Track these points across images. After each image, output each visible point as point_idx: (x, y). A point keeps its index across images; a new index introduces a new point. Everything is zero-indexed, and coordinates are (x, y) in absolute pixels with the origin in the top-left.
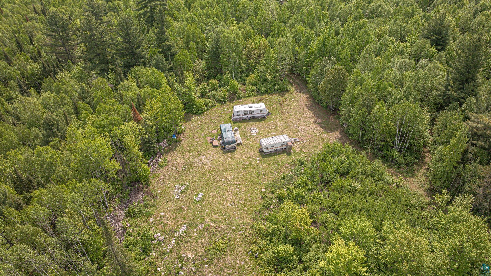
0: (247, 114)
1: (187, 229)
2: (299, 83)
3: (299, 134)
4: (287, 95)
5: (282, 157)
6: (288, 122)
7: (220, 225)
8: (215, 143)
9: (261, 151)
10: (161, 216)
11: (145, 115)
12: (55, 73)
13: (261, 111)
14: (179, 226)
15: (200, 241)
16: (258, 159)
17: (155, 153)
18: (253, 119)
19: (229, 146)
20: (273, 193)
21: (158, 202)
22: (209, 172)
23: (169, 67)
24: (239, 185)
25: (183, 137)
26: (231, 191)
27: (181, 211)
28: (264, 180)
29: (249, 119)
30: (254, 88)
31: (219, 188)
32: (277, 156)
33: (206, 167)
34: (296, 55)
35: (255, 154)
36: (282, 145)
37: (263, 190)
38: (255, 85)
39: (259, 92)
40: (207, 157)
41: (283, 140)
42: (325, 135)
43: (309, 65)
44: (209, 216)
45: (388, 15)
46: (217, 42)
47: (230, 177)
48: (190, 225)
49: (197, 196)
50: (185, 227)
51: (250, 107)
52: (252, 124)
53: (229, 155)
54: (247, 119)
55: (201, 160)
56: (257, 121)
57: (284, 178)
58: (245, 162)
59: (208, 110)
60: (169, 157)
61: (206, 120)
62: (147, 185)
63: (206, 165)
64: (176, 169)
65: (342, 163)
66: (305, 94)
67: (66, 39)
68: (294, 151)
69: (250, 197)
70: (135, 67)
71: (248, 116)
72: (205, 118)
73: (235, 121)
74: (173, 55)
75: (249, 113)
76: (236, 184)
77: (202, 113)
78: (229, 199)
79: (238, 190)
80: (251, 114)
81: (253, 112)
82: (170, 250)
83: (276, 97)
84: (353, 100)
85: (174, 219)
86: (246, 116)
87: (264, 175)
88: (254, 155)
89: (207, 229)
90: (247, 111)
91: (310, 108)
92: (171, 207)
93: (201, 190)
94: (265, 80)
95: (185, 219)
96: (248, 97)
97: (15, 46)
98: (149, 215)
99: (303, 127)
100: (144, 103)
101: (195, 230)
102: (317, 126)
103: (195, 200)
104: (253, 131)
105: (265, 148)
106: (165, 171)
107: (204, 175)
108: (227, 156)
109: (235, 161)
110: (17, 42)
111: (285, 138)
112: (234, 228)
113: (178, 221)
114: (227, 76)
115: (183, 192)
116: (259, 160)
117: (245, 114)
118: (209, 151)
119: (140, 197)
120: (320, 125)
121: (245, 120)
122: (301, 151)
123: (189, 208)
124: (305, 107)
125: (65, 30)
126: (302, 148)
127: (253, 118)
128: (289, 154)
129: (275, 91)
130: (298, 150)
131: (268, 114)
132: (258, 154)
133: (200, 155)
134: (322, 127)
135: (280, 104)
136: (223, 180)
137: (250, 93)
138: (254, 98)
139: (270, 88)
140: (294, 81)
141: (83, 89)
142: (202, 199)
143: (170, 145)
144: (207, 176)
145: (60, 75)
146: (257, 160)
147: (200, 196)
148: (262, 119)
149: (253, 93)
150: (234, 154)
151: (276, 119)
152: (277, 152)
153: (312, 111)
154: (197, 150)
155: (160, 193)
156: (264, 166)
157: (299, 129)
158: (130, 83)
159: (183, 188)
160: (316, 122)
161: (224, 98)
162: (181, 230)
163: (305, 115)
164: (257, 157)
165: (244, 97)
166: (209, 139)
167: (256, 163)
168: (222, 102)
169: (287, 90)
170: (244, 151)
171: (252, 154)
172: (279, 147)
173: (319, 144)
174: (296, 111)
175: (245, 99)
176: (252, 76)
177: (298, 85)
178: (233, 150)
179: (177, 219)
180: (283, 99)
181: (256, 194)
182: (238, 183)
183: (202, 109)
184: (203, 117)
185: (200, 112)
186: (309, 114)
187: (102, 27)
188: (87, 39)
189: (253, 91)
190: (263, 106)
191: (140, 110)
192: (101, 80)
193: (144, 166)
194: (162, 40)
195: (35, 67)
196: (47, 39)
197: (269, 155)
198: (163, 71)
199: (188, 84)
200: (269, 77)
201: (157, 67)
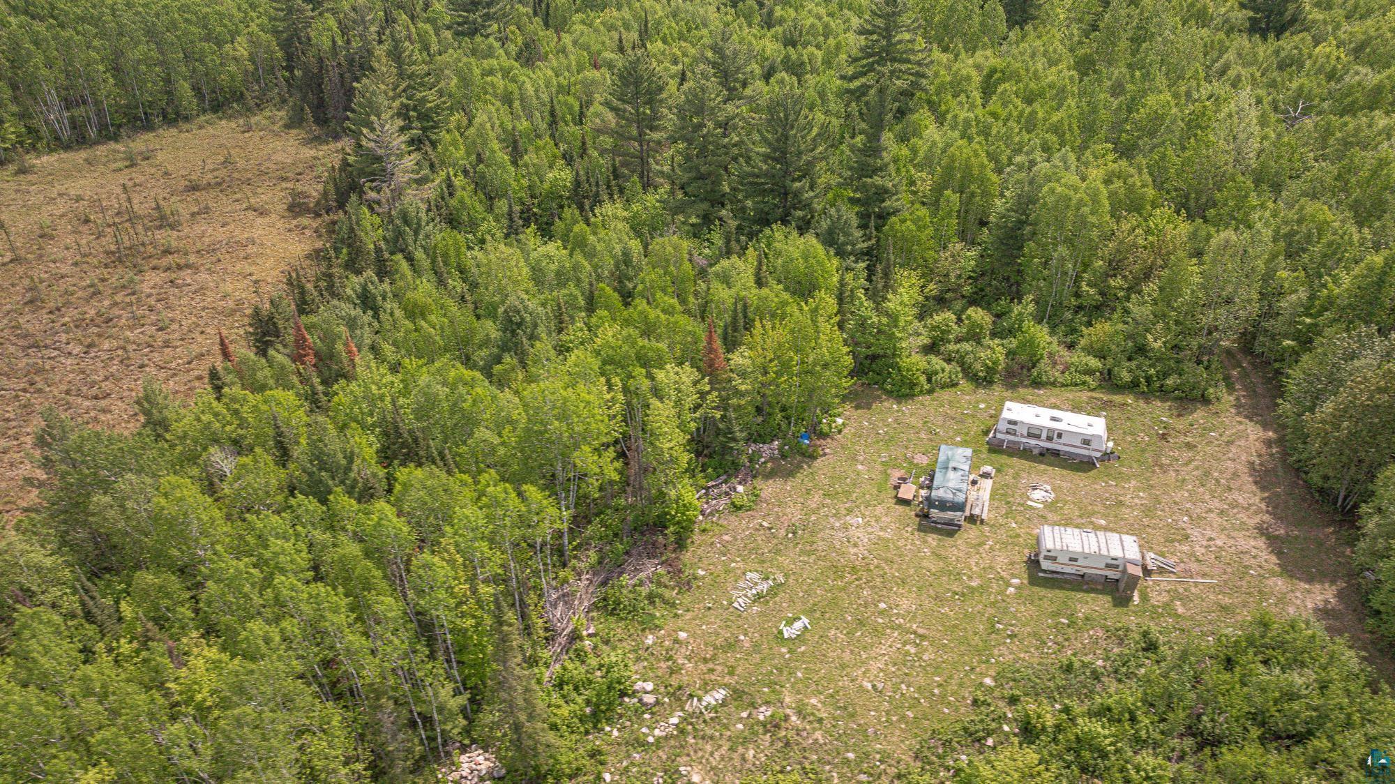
0: (1038, 437)
1: (724, 703)
2: (1260, 389)
3: (1186, 548)
4: (1199, 415)
5: (1098, 604)
6: (1165, 499)
7: (814, 729)
8: (907, 491)
9: (1033, 563)
10: (676, 641)
11: (740, 358)
12: (597, 201)
13: (1086, 442)
14: (707, 687)
15: (741, 750)
16: (1015, 581)
17: (736, 467)
18: (1052, 457)
19: (942, 515)
20: (1013, 701)
21: (687, 599)
22: (853, 568)
23: (862, 246)
24: (923, 637)
25: (829, 446)
26: (890, 645)
27: (731, 645)
28: (1005, 654)
29: (1042, 454)
30: (1094, 363)
31: (861, 623)
32: (1079, 595)
33: (853, 551)
34: (1271, 294)
35: (1012, 563)
36: (1108, 566)
37: (988, 681)
38: (1102, 356)
39: (1109, 381)
40: (868, 524)
41: (1116, 552)
42: (1280, 584)
44: (798, 693)
47: (905, 604)
48: (737, 694)
49: (790, 622)
50: (720, 694)
51: (1054, 419)
52: (1044, 472)
53: (933, 539)
54: (1036, 452)
55: (845, 528)
56: (1064, 468)
57: (1069, 669)
58: (970, 578)
59: (930, 392)
60: (768, 488)
61: (912, 421)
62: (680, 544)
63: (855, 545)
64: (770, 529)
65: (1291, 696)
66: (1265, 426)
67: (647, 124)
68: (1144, 597)
69: (940, 685)
70: (774, 226)
71: (1042, 444)
72: (911, 412)
73: (996, 448)
74: (883, 217)
75: (1044, 436)
76: (915, 633)
77: (911, 396)
78: (875, 666)
79: (913, 650)
80: (1050, 439)
81: (1060, 436)
82: (658, 740)
83: (1160, 411)
85: (705, 660)
86: (1033, 442)
87: (1012, 636)
88: (1008, 564)
89: (773, 726)
90: (1041, 428)
91: (1262, 478)
92: (713, 624)
93: (810, 612)
94: (1141, 350)
95: (731, 673)
96: (1067, 385)
97: (543, 123)
98: (649, 625)
99: (1209, 533)
100: (748, 326)
101: (744, 715)
102: (1261, 543)
103: (781, 632)
104: (1037, 495)
105: (1046, 558)
106: (742, 525)
107: (837, 571)
108: (925, 542)
109: (942, 564)
111: (1123, 548)
112: (851, 755)
113: (711, 671)
114: (1025, 308)
115: (759, 597)
116: (1018, 588)
117: (1030, 435)
118: (879, 510)
119: (651, 568)
120: (1275, 543)
121: (1025, 453)
122: (1166, 605)
123: (756, 647)
124: (1242, 469)
125: (650, 103)
126: (1175, 595)
127: (1056, 453)
128: (1122, 600)
129: (1164, 393)
130: (1157, 599)
131: (1107, 456)
132: (1021, 569)
133: (849, 511)
134: (1279, 554)
135: (1164, 437)
136: (882, 606)
137: (1079, 378)
138: (1085, 396)
139: (1148, 379)
140: (1245, 374)
141: (626, 254)
142: (800, 638)
143: (784, 457)
144: (842, 577)
145: (605, 209)
146: (1009, 585)
147: (798, 625)
148: (1085, 465)
149: (1087, 378)
150: (949, 541)
151: (1128, 479)
152: (1082, 583)
153: (1263, 489)
154: (847, 494)
155: (703, 577)
156: (1024, 611)
157: (1195, 534)
158: (743, 267)
159: (764, 587)
160: (1262, 530)
161: (990, 370)
162: (709, 699)
163: (1235, 495)
164: (1013, 576)
165: (1053, 384)
166: (896, 474)
167: (1002, 593)
168: (983, 380)
169: (1205, 400)
170: (981, 544)
171: (1001, 560)
172: (1096, 569)
173: (1245, 605)
174: (1207, 474)
175: (1056, 391)
176: (1102, 330)
177: (1252, 392)
178: (950, 529)
179: (710, 665)
180: (1181, 424)
181: (961, 685)
182: (921, 631)
183: (912, 385)
184: (908, 407)
185: (905, 390)
186: (1249, 496)
187: (730, 108)
188: (687, 133)
189: (1090, 372)
190: (1096, 426)
191: (731, 344)
192: (674, 243)
193: (687, 492)
194: (865, 170)
195: (561, 176)
196: (610, 116)
197: (1056, 581)
198: (840, 253)
199: (892, 304)
200: (1156, 344)
201: (829, 240)
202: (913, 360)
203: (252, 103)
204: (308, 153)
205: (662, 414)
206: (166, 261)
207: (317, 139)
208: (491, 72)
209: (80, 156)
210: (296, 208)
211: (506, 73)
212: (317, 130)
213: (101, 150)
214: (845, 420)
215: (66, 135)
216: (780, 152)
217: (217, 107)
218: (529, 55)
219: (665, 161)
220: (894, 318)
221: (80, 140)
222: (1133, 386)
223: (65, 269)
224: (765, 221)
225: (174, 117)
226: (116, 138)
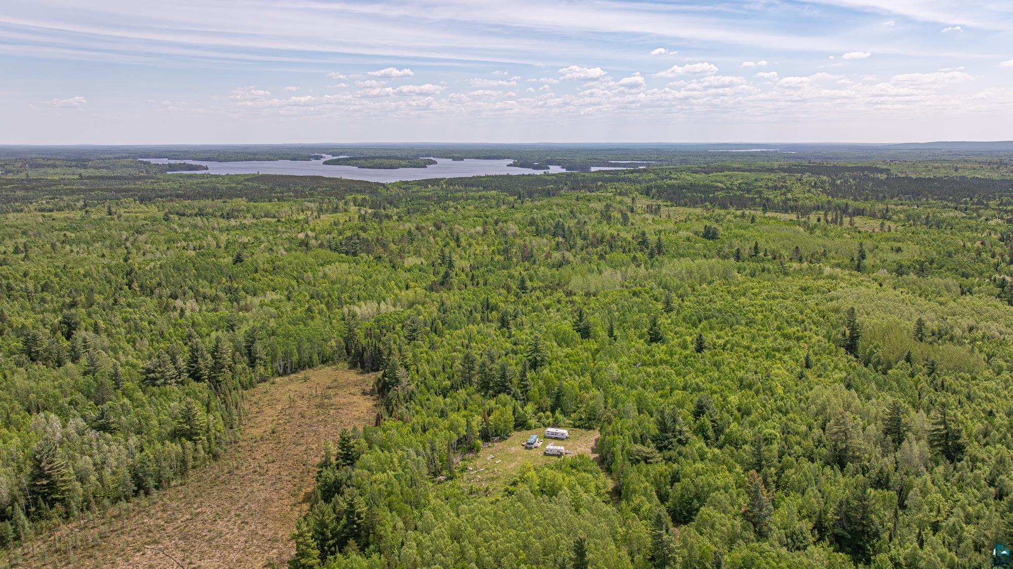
3: (575, 450)
4: (591, 431)
5: (555, 458)
8: (524, 443)
9: (545, 452)
10: (476, 464)
11: (491, 418)
12: (458, 389)
13: (562, 434)
17: (490, 440)
18: (556, 438)
19: (529, 446)
21: (478, 458)
22: (511, 453)
24: (521, 462)
25: (510, 437)
26: (516, 462)
27: (486, 464)
30: (571, 422)
31: (511, 460)
33: (511, 451)
36: (557, 451)
38: (574, 421)
39: (574, 426)
40: (514, 448)
41: (559, 448)
42: (589, 454)
44: (498, 469)
47: (519, 458)
49: (497, 460)
50: (484, 469)
51: (558, 431)
52: (553, 440)
53: (527, 450)
54: (553, 438)
55: (511, 448)
58: (533, 455)
60: (496, 444)
62: (478, 451)
64: (496, 449)
66: (602, 433)
67: (471, 369)
68: (564, 456)
71: (554, 436)
72: (529, 432)
73: (545, 437)
74: (527, 391)
75: (555, 434)
77: (530, 429)
78: (512, 466)
79: (519, 463)
81: (558, 434)
83: (583, 431)
85: (481, 466)
86: (552, 436)
87: (538, 461)
88: (540, 452)
90: (554, 432)
91: (596, 441)
92: (483, 461)
93: (501, 459)
94: (581, 418)
97: (441, 368)
98: (471, 461)
100: (492, 411)
102: (590, 449)
103: (495, 462)
104: (550, 443)
105: (547, 451)
106: (490, 449)
108: (525, 450)
109: (528, 453)
110: (443, 366)
111: (561, 448)
115: (492, 458)
116: (541, 455)
117: (552, 434)
118: (517, 446)
119: (472, 454)
120: (593, 449)
121: (551, 438)
122: (568, 457)
123: (491, 464)
124: (593, 439)
125: (472, 363)
126: (570, 456)
128: (560, 456)
129: (586, 428)
131: (567, 438)
132: (543, 453)
136: (515, 458)
137: (568, 425)
139: (580, 425)
141: (467, 399)
142: (499, 462)
143: (500, 439)
144: (509, 455)
145: (460, 391)
148: (562, 439)
150: (530, 450)
152: (553, 455)
154: (512, 444)
155: (482, 455)
156: (541, 458)
157: (579, 448)
158: (492, 403)
160: (591, 447)
161: (548, 423)
162: (482, 469)
163: (590, 443)
167: (538, 456)
168: (547, 425)
169: (592, 429)
172: (555, 452)
177: (603, 428)
178: (531, 448)
183: (530, 427)
187: (492, 365)
188: (482, 372)
189: (570, 424)
190: (566, 431)
191: (489, 415)
192: (477, 397)
193: (479, 442)
194: (522, 380)
195: (448, 383)
196: (461, 367)
198: (516, 399)
199: (526, 408)
200: (584, 417)
201: (514, 396)
202: (533, 422)
203: (336, 360)
204: (360, 377)
205: (474, 424)
206: (333, 407)
207: (362, 373)
208: (421, 353)
209: (286, 378)
210: (364, 393)
211: (427, 353)
212: (361, 370)
213: (293, 376)
214: (515, 434)
215: (281, 371)
216: (504, 376)
217: (323, 362)
218: (433, 347)
219: (476, 379)
220: (526, 412)
221: (285, 373)
222: (579, 427)
223: (306, 409)
224: (499, 392)
225: (310, 365)
226: (294, 373)
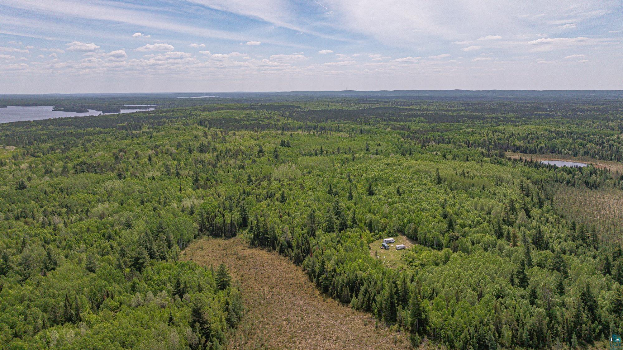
2: (402, 233)
4: (399, 236)
8: (382, 248)
9: (397, 249)
19: (387, 248)
32: (402, 250)
34: (399, 224)
39: (390, 236)
42: (414, 245)
43: (405, 227)
45: (429, 210)
46: (371, 221)
48: (385, 261)
54: (389, 243)
56: (392, 242)
67: (314, 221)
84: (421, 234)
88: (395, 250)
90: (389, 240)
91: (408, 240)
94: (390, 232)
99: (407, 243)
111: (403, 245)
114: (377, 231)
120: (412, 243)
125: (314, 218)
128: (405, 249)
130: (407, 247)
131: (394, 241)
137: (387, 236)
172: (402, 248)
176: (385, 232)
186: (407, 241)
190: (391, 239)
197: (399, 249)
200: (392, 231)
203: (202, 236)
206: (247, 257)
207: (225, 239)
212: (224, 237)
215: (181, 247)
217: (195, 238)
221: (183, 248)
222: (392, 235)
225: (191, 241)
